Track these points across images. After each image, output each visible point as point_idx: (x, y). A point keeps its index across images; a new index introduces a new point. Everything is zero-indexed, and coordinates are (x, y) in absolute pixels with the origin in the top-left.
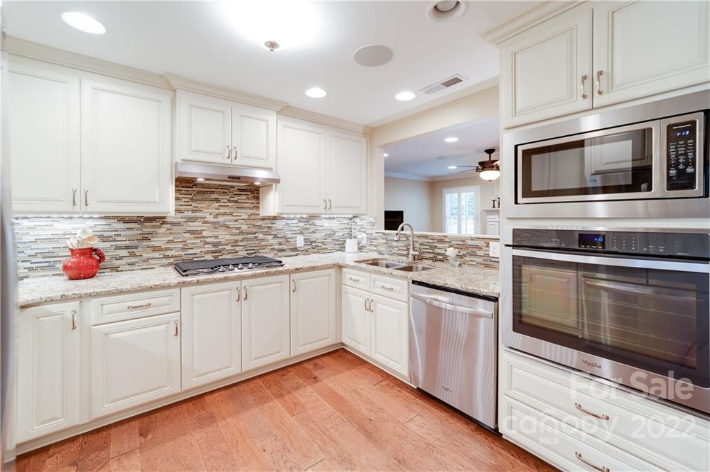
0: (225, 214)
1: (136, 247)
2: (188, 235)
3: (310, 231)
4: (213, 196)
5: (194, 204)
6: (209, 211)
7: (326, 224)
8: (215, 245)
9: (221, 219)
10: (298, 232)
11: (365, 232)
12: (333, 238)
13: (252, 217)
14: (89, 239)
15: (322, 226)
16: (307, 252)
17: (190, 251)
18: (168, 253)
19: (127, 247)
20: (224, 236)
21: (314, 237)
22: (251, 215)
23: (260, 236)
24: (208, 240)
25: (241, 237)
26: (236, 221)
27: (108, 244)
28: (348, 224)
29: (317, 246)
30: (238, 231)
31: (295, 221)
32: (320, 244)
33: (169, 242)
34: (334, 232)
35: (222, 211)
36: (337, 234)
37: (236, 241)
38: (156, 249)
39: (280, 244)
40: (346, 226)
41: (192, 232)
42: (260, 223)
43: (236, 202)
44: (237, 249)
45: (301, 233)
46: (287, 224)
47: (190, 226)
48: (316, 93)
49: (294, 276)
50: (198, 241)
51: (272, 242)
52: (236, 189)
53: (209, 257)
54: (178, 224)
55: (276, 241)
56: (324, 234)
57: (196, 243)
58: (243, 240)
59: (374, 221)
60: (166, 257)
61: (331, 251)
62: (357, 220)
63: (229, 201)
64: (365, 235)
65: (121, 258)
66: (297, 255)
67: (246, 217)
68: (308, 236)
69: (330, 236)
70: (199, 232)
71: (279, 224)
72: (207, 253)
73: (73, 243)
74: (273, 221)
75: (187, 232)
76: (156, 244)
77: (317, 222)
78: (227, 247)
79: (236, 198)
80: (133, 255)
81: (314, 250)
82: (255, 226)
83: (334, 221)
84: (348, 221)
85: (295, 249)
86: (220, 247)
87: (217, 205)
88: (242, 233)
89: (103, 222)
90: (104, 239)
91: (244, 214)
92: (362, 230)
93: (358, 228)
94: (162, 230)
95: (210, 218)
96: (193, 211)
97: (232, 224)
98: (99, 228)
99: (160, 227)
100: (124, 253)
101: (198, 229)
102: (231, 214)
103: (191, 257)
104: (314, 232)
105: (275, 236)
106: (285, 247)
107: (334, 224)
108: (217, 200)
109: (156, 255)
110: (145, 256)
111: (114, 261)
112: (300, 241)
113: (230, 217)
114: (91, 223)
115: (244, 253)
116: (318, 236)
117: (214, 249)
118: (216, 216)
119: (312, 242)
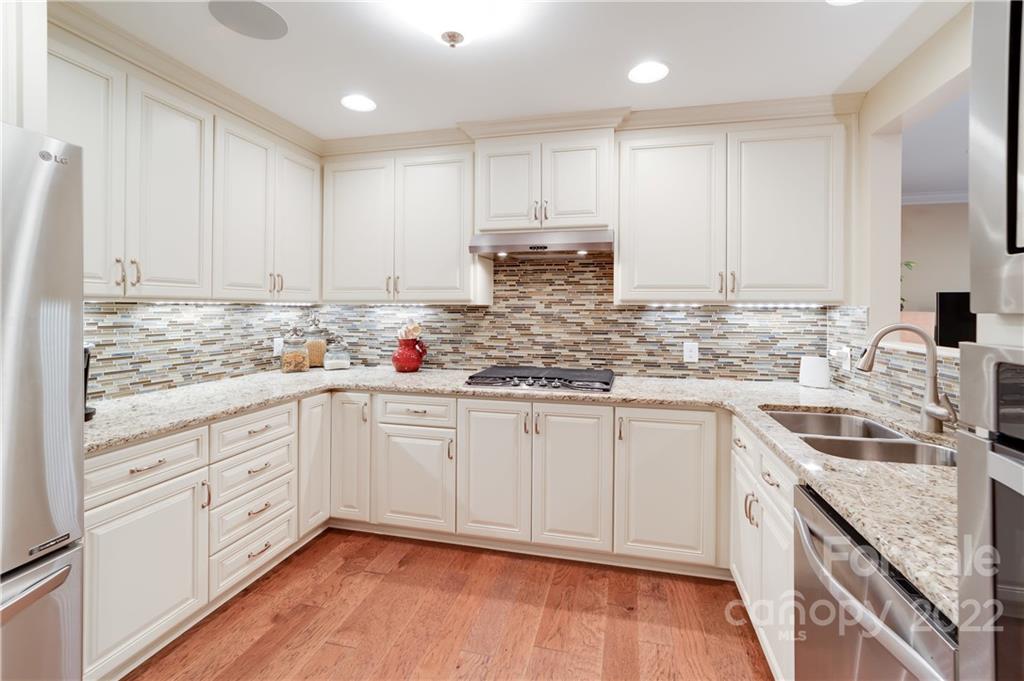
0: (561, 302)
1: (459, 342)
2: (513, 331)
3: (715, 333)
4: (545, 276)
5: (521, 289)
6: (539, 298)
7: (754, 322)
8: (548, 347)
9: (555, 309)
10: (687, 334)
11: (848, 344)
12: (772, 351)
13: (602, 307)
14: (415, 329)
15: (744, 326)
16: (705, 373)
17: (515, 353)
18: (491, 353)
19: (452, 342)
20: (559, 335)
21: (721, 346)
22: (600, 303)
23: (615, 338)
24: (538, 339)
25: (584, 338)
26: (577, 312)
27: (435, 337)
28: (815, 324)
29: (731, 364)
30: (579, 328)
31: (682, 315)
32: (736, 362)
33: (493, 338)
34: (774, 340)
35: (556, 297)
36: (781, 344)
37: (576, 344)
38: (478, 346)
39: (650, 354)
40: (809, 327)
41: (518, 327)
42: (614, 317)
43: (577, 283)
44: (578, 355)
45: (694, 337)
46: (664, 320)
47: (515, 319)
48: (648, 72)
49: (621, 412)
50: (525, 339)
51: (635, 349)
52: (576, 264)
53: (539, 364)
54: (502, 315)
55: (643, 348)
56: (747, 342)
57: (522, 342)
58: (587, 343)
59: (864, 317)
60: (489, 357)
61: (765, 378)
62: (835, 315)
63: (568, 283)
64: (846, 350)
65: (445, 354)
66: (683, 377)
67: (592, 307)
68: (708, 343)
69: (762, 345)
70: (527, 328)
71: (649, 320)
72: (536, 357)
73: (401, 334)
74: (639, 314)
75: (513, 326)
76: (479, 340)
77: (730, 317)
78: (565, 352)
79: (576, 279)
80: (456, 351)
81: (721, 372)
82: (606, 322)
83: (773, 316)
84: (814, 317)
85: (681, 366)
86: (554, 351)
87: (549, 289)
88: (586, 332)
89: (431, 311)
90: (433, 331)
91: (589, 302)
92: (843, 337)
93: (837, 332)
94: (485, 323)
95: (540, 308)
96: (520, 298)
97: (571, 317)
98: (428, 318)
99: (483, 319)
100: (448, 348)
101: (526, 322)
102: (569, 302)
103: (516, 360)
104: (722, 337)
105: (642, 340)
106: (660, 360)
107: (774, 323)
108: (551, 283)
109: (478, 354)
110: (469, 353)
111: (440, 357)
112: (690, 352)
113: (568, 307)
114: (423, 312)
115: (588, 363)
116: (735, 345)
117: (544, 353)
118: (548, 306)
119: (718, 356)
